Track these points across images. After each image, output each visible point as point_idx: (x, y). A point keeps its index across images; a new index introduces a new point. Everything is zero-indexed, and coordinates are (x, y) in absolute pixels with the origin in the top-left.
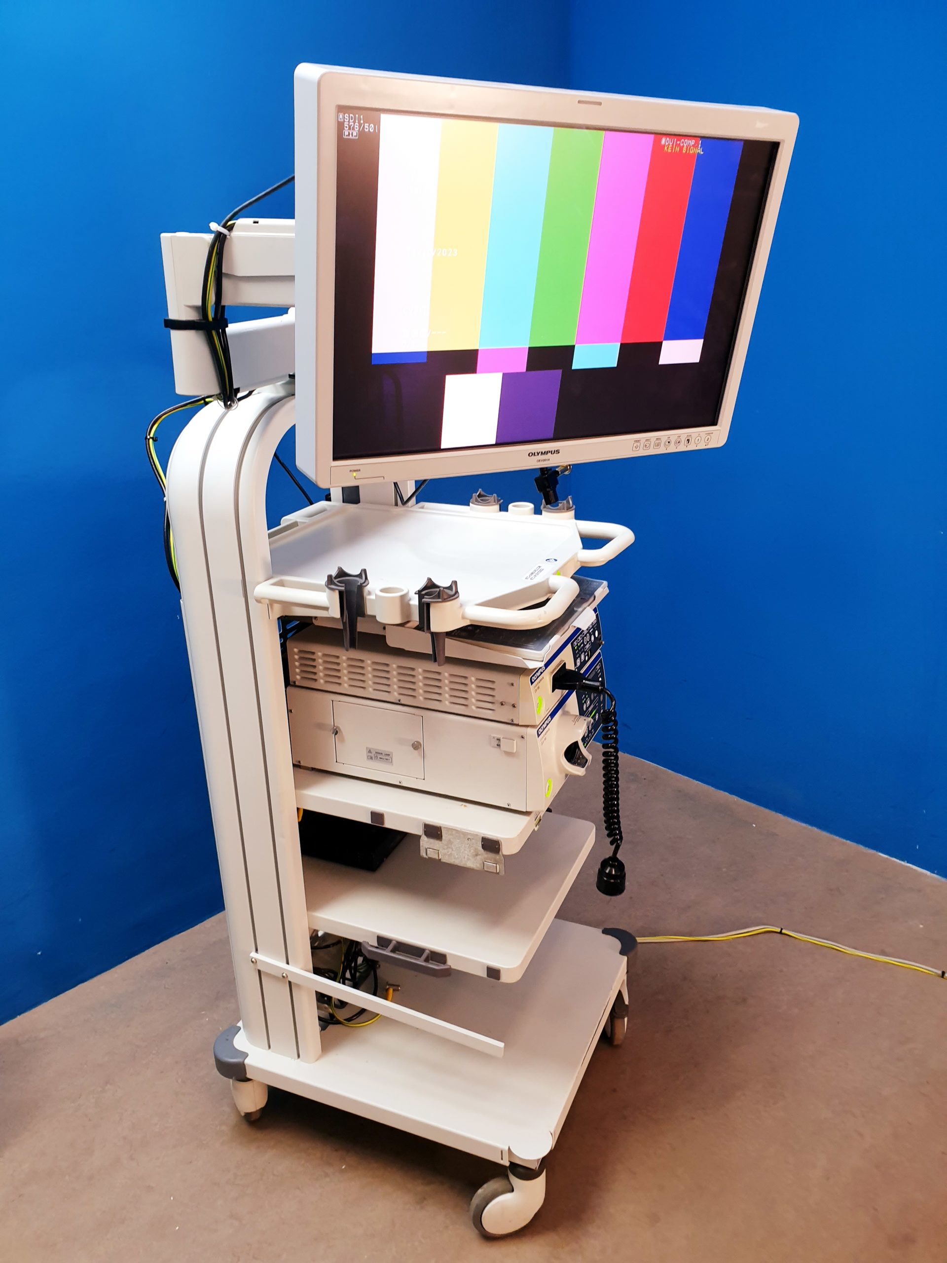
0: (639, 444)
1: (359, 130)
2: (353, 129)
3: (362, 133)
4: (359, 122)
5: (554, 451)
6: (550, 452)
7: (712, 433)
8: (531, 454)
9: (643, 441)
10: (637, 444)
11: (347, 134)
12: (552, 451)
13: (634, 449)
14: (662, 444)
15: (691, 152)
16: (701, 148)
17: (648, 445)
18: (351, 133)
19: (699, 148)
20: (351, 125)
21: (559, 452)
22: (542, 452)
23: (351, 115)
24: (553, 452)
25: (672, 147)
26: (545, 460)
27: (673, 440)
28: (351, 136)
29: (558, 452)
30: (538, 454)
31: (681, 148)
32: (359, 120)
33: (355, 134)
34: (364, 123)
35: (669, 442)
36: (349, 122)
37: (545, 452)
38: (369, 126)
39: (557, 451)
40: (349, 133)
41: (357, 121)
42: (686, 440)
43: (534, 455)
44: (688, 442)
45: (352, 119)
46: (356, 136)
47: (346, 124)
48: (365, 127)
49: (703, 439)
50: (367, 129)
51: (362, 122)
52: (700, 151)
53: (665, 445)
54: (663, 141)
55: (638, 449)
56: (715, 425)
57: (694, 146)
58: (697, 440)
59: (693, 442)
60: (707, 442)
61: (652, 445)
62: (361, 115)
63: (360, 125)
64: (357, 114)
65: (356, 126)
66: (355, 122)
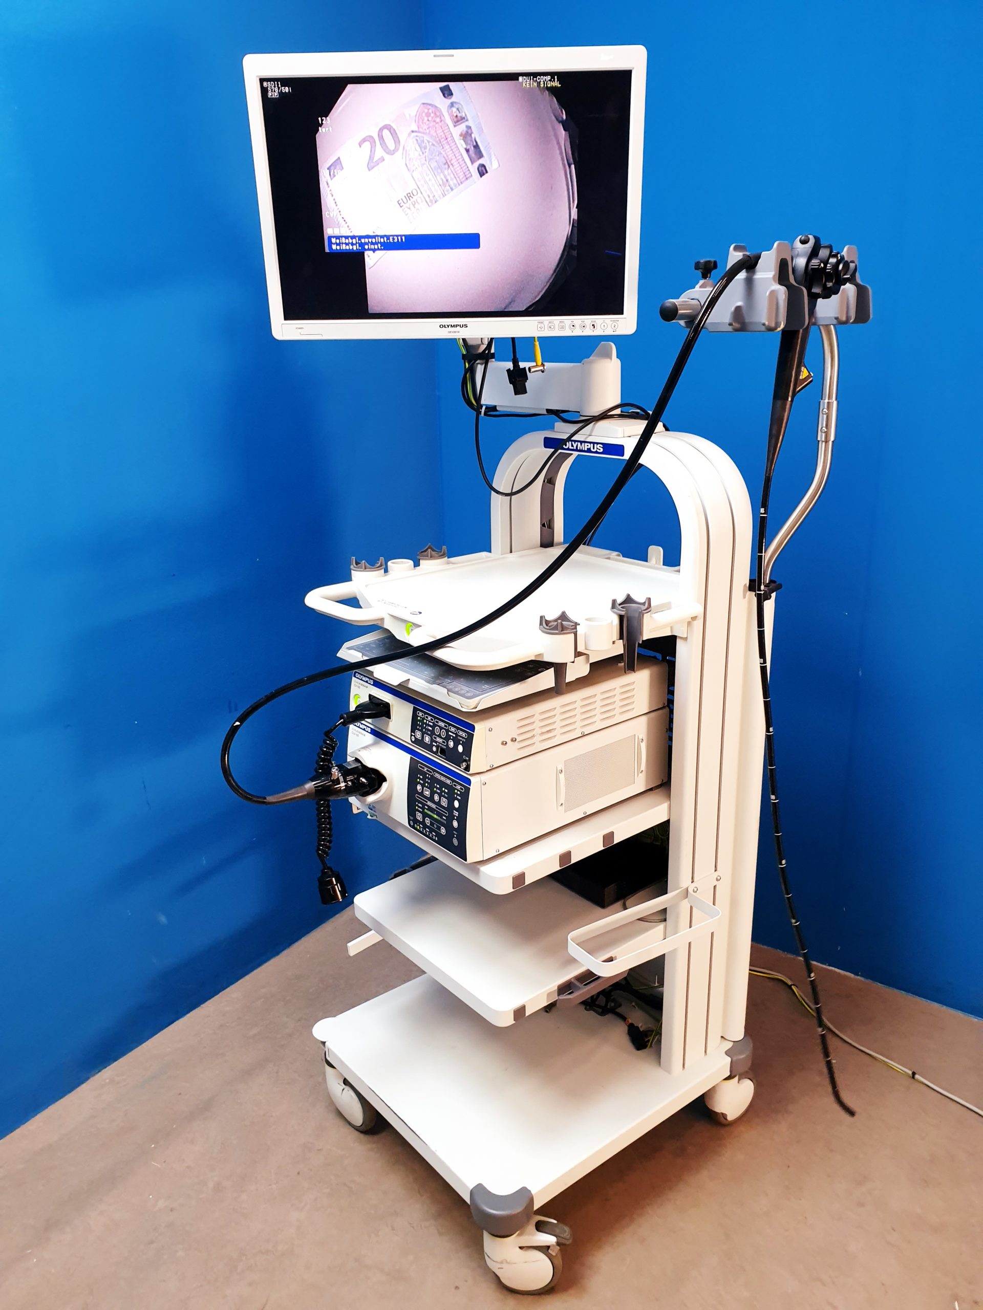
0: (543, 325)
1: (278, 92)
2: (275, 91)
3: (281, 93)
4: (278, 87)
6: (458, 326)
7: (618, 320)
8: (441, 326)
9: (546, 323)
11: (270, 95)
12: (460, 325)
14: (567, 327)
15: (550, 85)
16: (557, 81)
17: (552, 327)
18: (273, 94)
20: (274, 88)
21: (467, 327)
22: (451, 325)
23: (272, 82)
24: (461, 327)
25: (530, 85)
26: (455, 332)
28: (276, 96)
30: (448, 326)
31: (539, 84)
32: (278, 84)
33: (276, 94)
34: (281, 87)
35: (573, 326)
36: (271, 87)
37: (454, 326)
38: (286, 89)
39: (464, 325)
41: (276, 86)
42: (591, 325)
44: (594, 327)
45: (273, 85)
46: (277, 96)
47: (269, 89)
48: (283, 89)
49: (609, 326)
50: (284, 91)
52: (556, 84)
53: (570, 328)
54: (521, 78)
55: (543, 329)
56: (622, 313)
57: (550, 80)
58: (602, 326)
59: (599, 327)
60: (615, 328)
61: (556, 327)
62: (279, 83)
63: (279, 88)
64: (276, 83)
65: (276, 89)
66: (275, 87)
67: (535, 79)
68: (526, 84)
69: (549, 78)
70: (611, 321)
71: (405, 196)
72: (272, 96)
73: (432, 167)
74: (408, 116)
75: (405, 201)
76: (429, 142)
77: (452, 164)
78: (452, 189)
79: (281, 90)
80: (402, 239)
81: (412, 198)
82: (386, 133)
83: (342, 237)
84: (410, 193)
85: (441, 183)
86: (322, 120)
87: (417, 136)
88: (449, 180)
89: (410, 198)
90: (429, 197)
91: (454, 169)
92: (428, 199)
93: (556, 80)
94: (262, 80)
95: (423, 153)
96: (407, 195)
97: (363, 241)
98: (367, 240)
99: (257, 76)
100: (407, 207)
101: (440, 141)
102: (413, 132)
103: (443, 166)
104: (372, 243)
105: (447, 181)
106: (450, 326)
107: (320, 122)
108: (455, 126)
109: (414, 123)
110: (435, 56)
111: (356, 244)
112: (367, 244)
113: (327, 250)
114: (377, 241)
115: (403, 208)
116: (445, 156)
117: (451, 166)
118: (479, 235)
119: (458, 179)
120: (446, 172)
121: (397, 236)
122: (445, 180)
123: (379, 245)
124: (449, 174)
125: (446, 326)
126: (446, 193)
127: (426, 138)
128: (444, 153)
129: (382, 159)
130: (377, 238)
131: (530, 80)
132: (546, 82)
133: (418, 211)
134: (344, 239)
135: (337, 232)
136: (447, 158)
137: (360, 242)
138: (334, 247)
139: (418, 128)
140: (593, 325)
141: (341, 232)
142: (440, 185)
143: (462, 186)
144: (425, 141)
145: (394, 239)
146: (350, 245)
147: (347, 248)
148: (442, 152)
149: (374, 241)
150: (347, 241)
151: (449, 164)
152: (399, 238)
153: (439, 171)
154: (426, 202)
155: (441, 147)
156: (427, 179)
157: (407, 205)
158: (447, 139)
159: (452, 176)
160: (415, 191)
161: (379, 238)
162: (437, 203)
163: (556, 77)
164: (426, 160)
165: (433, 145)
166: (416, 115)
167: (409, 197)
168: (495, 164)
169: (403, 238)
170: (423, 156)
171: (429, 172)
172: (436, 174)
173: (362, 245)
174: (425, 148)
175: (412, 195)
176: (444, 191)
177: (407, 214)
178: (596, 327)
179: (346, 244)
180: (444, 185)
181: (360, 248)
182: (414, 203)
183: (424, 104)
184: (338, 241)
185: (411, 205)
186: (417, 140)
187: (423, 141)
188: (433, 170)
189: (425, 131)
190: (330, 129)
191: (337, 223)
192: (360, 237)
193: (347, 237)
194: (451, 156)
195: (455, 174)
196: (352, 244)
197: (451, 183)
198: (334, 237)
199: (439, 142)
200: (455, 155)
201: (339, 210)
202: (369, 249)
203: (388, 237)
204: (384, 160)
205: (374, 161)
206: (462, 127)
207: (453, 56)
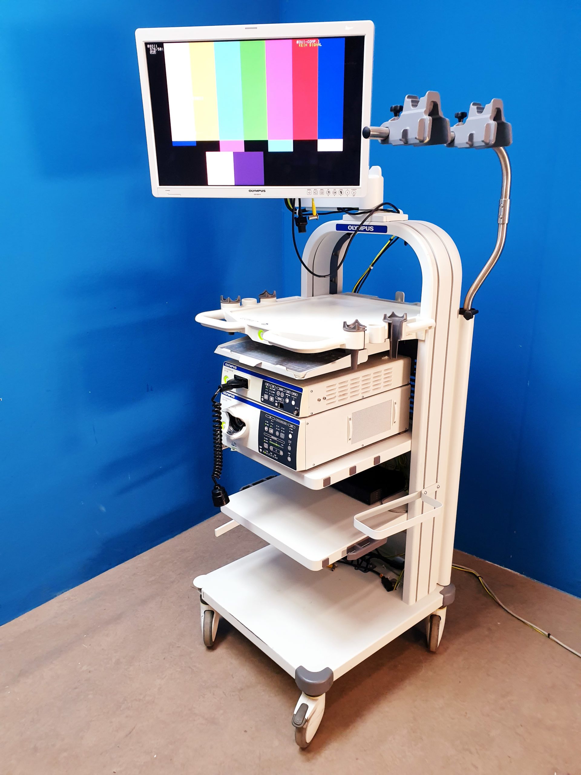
0: (310, 191)
2: (154, 50)
3: (157, 51)
5: (263, 190)
6: (260, 191)
7: (356, 189)
8: (250, 191)
9: (313, 190)
14: (325, 192)
15: (315, 46)
17: (316, 192)
19: (319, 43)
21: (265, 191)
22: (256, 190)
23: (152, 45)
25: (303, 45)
26: (258, 195)
30: (254, 191)
31: (308, 45)
33: (154, 52)
34: (158, 47)
35: (329, 192)
36: (152, 48)
37: (257, 190)
44: (341, 193)
46: (155, 53)
47: (151, 49)
49: (351, 193)
54: (297, 41)
55: (310, 194)
56: (359, 185)
57: (315, 43)
58: (346, 192)
59: (344, 193)
60: (354, 194)
61: (319, 193)
62: (156, 45)
63: (156, 48)
64: (154, 45)
65: (155, 49)
66: (154, 47)
67: (306, 42)
68: (301, 45)
69: (314, 41)
70: (352, 189)
72: (152, 53)
93: (319, 42)
94: (146, 44)
99: (143, 41)
106: (255, 191)
110: (246, 28)
125: (253, 191)
131: (303, 42)
132: (313, 43)
140: (341, 192)
163: (319, 40)
178: (342, 193)
207: (256, 28)
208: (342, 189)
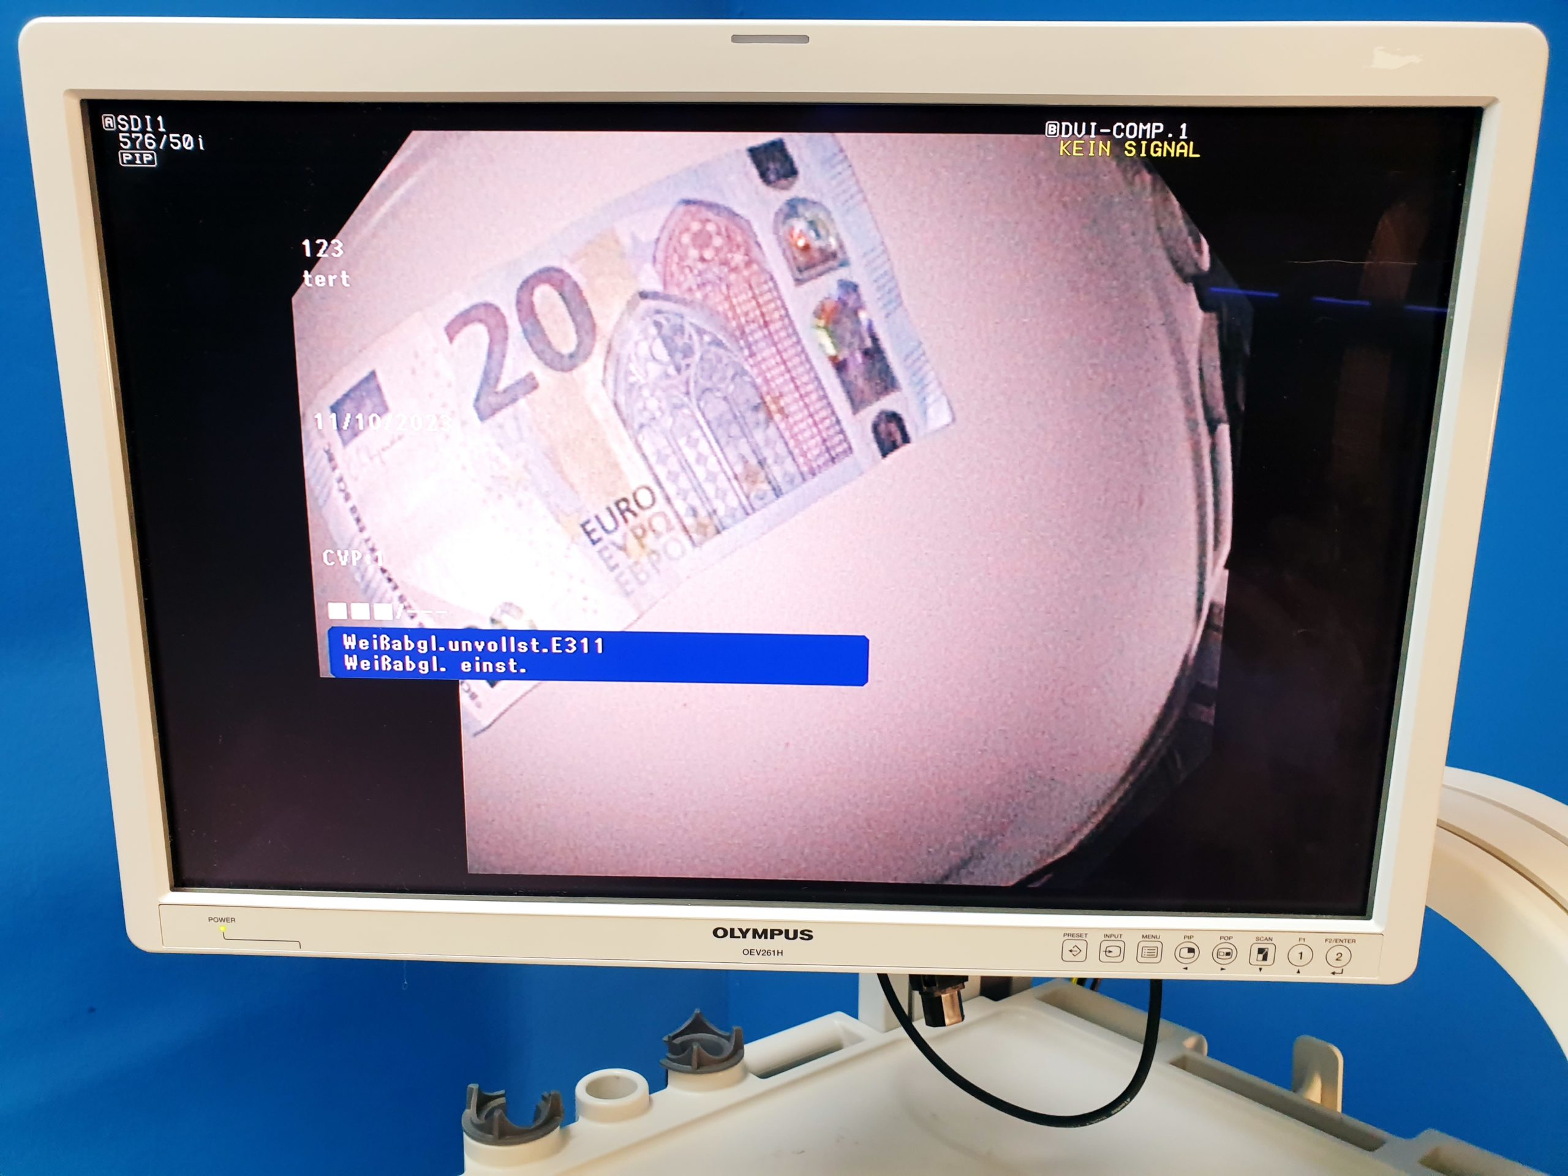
0: (1082, 945)
1: (157, 150)
2: (141, 146)
3: (167, 155)
4: (156, 131)
5: (796, 932)
6: (781, 932)
7: (1354, 941)
8: (720, 933)
9: (1094, 941)
10: (1078, 943)
11: (130, 157)
12: (787, 931)
13: (1068, 956)
14: (1168, 953)
15: (1158, 156)
16: (1188, 141)
17: (1116, 951)
18: (137, 156)
19: (1183, 142)
20: (138, 138)
21: (811, 937)
22: (755, 931)
23: (132, 117)
24: (791, 935)
25: (1086, 147)
26: (768, 953)
27: (1206, 949)
28: (138, 161)
29: (807, 935)
30: (744, 934)
31: (1119, 146)
32: (155, 125)
33: (147, 158)
34: (168, 130)
35: (1191, 950)
36: (130, 132)
37: (765, 931)
38: (180, 139)
39: (802, 932)
40: (134, 158)
41: (149, 129)
42: (1255, 951)
43: (732, 936)
44: (1265, 958)
45: (136, 126)
46: (152, 162)
47: (122, 136)
48: (172, 140)
49: (1319, 957)
50: (176, 144)
51: (162, 129)
52: (1186, 150)
53: (1177, 957)
54: (1051, 128)
55: (1081, 957)
56: (1367, 914)
57: (1161, 137)
58: (1296, 954)
59: (1281, 956)
60: (1338, 964)
61: (1131, 952)
62: (160, 119)
63: (158, 137)
64: (148, 117)
65: (149, 139)
66: (144, 131)
67: (1105, 129)
68: (1071, 145)
69: (1155, 128)
70: (1329, 936)
71: (609, 509)
72: (133, 161)
73: (711, 416)
74: (626, 241)
75: (609, 524)
76: (701, 332)
77: (781, 410)
78: (778, 492)
79: (168, 142)
80: (592, 646)
81: (635, 514)
82: (544, 296)
83: (380, 631)
84: (625, 500)
85: (739, 469)
86: (315, 248)
87: (658, 312)
88: (770, 461)
89: (628, 515)
90: (695, 513)
91: (790, 428)
92: (689, 521)
93: (1183, 137)
94: (93, 108)
95: (678, 370)
96: (617, 504)
97: (453, 646)
98: (467, 645)
99: (72, 92)
100: (614, 544)
101: (743, 333)
102: (643, 295)
103: (750, 417)
104: (485, 655)
105: (761, 463)
106: (750, 934)
107: (308, 254)
108: (799, 282)
109: (648, 266)
110: (736, 39)
111: (427, 657)
112: (470, 656)
113: (325, 671)
114: (504, 649)
115: (599, 545)
116: (759, 381)
117: (777, 417)
118: (868, 641)
119: (801, 460)
120: (759, 436)
121: (578, 635)
122: (753, 461)
123: (512, 663)
124: (767, 442)
125: (737, 933)
126: (757, 504)
127: (692, 318)
128: (754, 372)
129: (530, 384)
130: (504, 639)
131: (1088, 132)
132: (1144, 143)
133: (654, 557)
134: (384, 640)
135: (360, 614)
136: (764, 389)
137: (442, 649)
138: (351, 663)
139: (665, 284)
140: (1261, 951)
141: (377, 617)
142: (736, 477)
143: (813, 482)
144: (689, 329)
145: (564, 645)
146: (407, 658)
147: (398, 666)
148: (747, 367)
149: (492, 646)
150: (397, 646)
151: (773, 407)
152: (585, 641)
153: (735, 430)
154: (685, 529)
155: (746, 352)
156: (690, 455)
157: (617, 537)
158: (766, 324)
159: (780, 448)
160: (647, 492)
161: (512, 639)
162: (724, 533)
163: (1184, 126)
164: (687, 393)
165: (719, 344)
166: (658, 240)
167: (622, 513)
168: (939, 416)
169: (599, 641)
170: (678, 380)
171: (697, 433)
172: (723, 441)
173: (452, 660)
174: (688, 352)
175: (633, 506)
176: (748, 497)
177: (617, 566)
178: (1270, 955)
179: (395, 655)
180: (751, 477)
181: (443, 669)
182: (639, 532)
183: (688, 202)
184: (364, 644)
185: (630, 536)
186: (658, 325)
187: (681, 329)
188: (714, 425)
189: (688, 297)
190: (344, 276)
191: (362, 586)
192: (445, 636)
193: (396, 633)
194: (779, 381)
195: (792, 443)
196: (416, 656)
197: (777, 472)
198: (349, 631)
199: (738, 333)
200: (793, 379)
201: (370, 544)
202: (473, 675)
203: (544, 637)
204: (535, 387)
205: (501, 386)
206: (826, 286)
207: (805, 39)
208: (1268, 935)
